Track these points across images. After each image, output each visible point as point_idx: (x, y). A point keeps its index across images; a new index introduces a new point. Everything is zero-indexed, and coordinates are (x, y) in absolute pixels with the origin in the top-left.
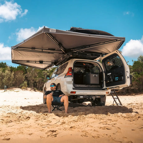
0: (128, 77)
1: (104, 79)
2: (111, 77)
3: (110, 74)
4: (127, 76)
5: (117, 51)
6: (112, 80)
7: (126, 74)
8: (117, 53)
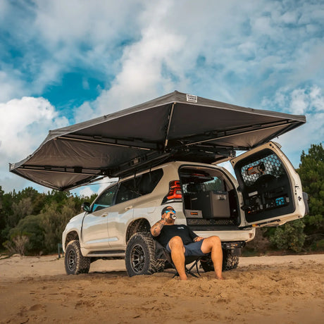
0: (300, 199)
1: (241, 206)
2: (258, 201)
3: (256, 193)
4: (298, 195)
5: (271, 145)
6: (261, 207)
7: (295, 192)
8: (271, 148)
